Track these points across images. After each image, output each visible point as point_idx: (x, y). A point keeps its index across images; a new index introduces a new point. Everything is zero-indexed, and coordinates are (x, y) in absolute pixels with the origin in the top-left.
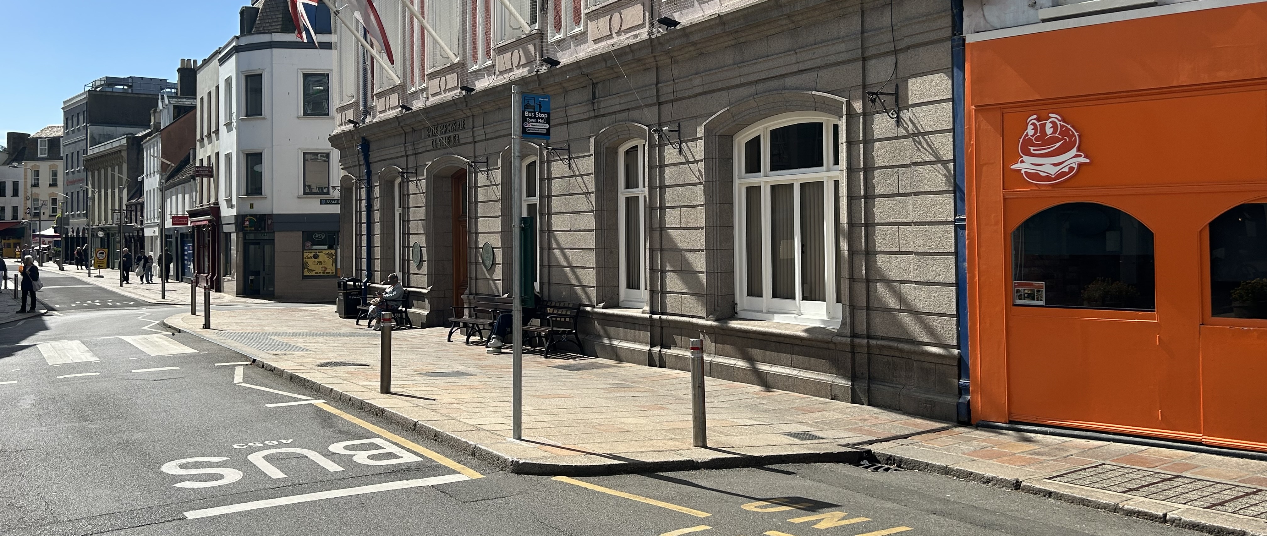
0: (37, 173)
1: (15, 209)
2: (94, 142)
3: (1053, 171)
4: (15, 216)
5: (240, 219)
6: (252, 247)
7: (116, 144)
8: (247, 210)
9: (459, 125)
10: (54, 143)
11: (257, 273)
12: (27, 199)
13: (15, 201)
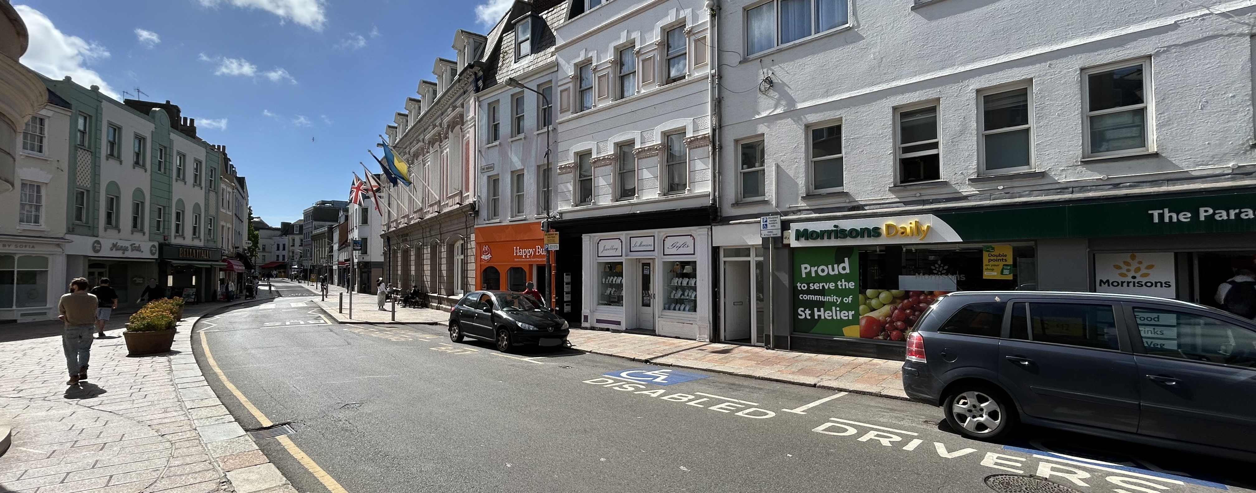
0: (294, 240)
1: (284, 256)
2: (316, 228)
3: (487, 258)
4: (284, 259)
5: (359, 263)
6: (363, 274)
7: (323, 230)
8: (361, 260)
9: (407, 235)
10: (301, 227)
11: (365, 284)
12: (289, 251)
13: (284, 253)
